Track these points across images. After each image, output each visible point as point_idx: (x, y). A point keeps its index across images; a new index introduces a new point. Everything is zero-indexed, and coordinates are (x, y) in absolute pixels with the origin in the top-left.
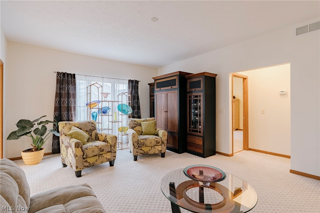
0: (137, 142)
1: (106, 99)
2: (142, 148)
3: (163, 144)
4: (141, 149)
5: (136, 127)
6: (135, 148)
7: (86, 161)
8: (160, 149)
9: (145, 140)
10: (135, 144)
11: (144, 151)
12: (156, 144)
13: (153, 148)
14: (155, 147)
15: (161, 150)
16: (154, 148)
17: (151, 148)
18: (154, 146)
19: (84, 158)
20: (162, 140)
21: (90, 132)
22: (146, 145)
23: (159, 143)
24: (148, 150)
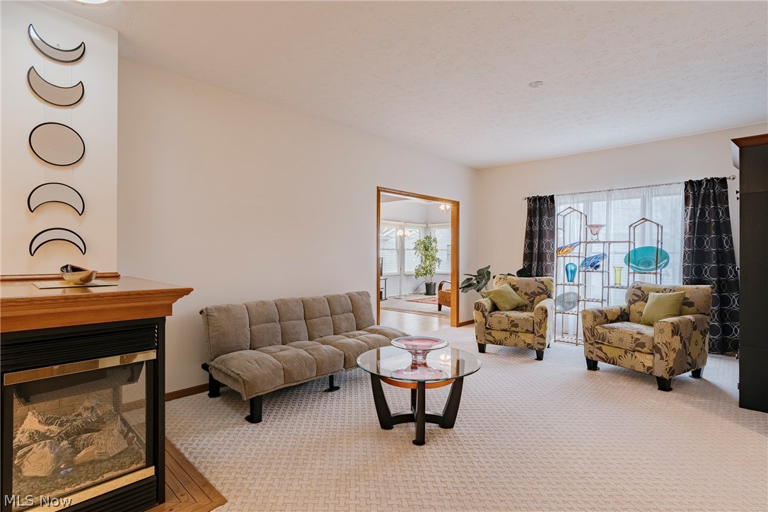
0: (591, 329)
1: (595, 238)
2: (604, 347)
3: (657, 352)
4: (600, 349)
5: (637, 304)
6: (587, 341)
7: (490, 334)
8: (649, 364)
9: (607, 331)
10: (587, 334)
11: (606, 354)
12: (634, 345)
13: (629, 355)
14: (636, 354)
15: (649, 368)
16: (632, 355)
17: (626, 353)
18: (634, 352)
19: (487, 328)
20: (656, 342)
21: (532, 297)
22: (608, 342)
23: (643, 345)
24: (617, 356)
